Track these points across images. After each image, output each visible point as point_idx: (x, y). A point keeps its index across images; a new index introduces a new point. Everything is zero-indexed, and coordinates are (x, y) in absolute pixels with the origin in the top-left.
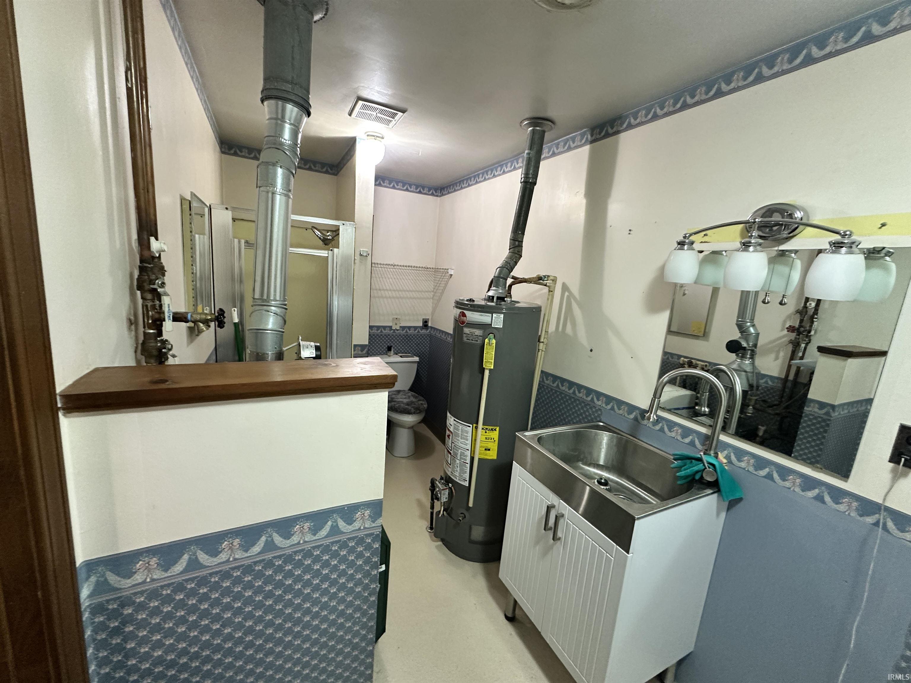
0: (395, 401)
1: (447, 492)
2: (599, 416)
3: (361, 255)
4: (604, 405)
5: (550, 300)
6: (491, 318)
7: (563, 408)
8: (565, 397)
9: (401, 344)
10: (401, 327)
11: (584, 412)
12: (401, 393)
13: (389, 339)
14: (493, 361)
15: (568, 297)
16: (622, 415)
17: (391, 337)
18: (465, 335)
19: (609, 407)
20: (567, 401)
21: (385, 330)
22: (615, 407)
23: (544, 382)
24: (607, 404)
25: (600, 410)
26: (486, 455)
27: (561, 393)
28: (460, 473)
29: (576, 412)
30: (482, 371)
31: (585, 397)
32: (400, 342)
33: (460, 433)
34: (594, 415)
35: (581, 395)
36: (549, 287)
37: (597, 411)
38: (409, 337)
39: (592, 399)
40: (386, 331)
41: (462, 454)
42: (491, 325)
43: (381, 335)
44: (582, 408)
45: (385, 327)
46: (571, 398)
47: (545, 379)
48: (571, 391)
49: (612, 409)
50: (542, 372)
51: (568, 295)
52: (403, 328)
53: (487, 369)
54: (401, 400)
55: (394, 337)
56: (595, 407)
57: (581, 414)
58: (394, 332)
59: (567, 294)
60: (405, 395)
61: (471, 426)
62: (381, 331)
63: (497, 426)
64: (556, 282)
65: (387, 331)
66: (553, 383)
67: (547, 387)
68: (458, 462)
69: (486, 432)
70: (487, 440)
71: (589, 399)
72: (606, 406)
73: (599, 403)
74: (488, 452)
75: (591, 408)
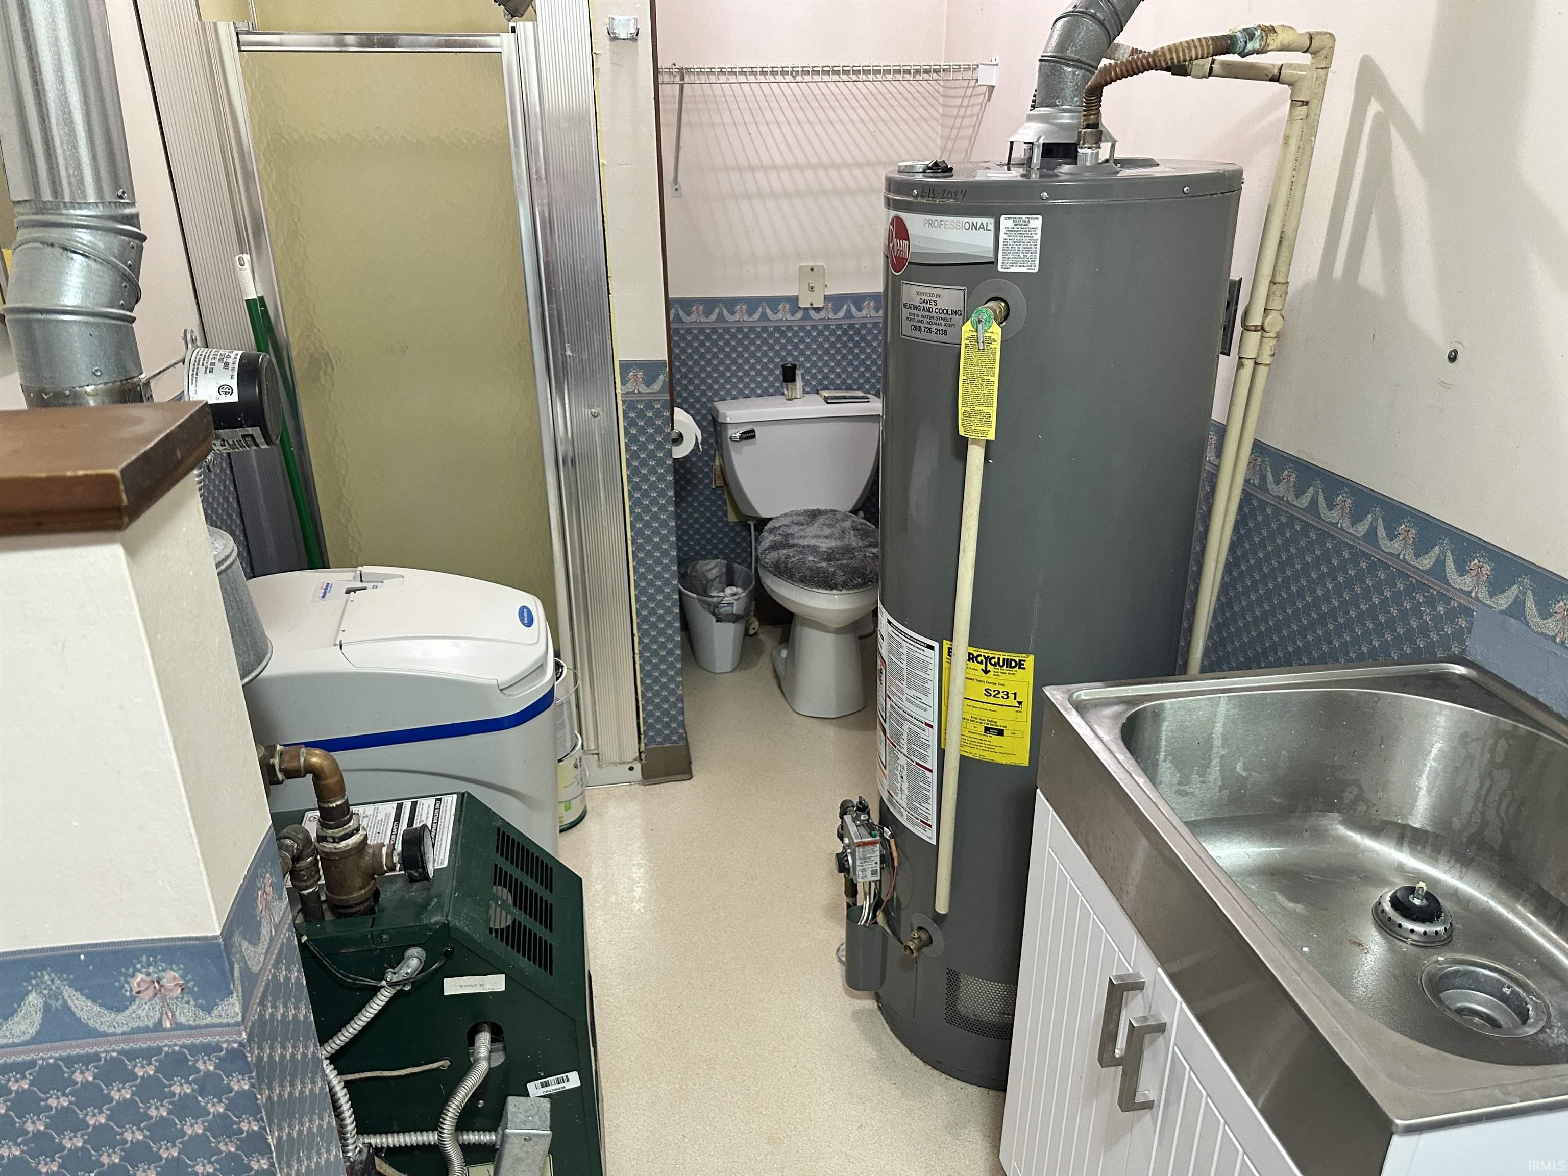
0: (794, 545)
1: (876, 853)
2: (1459, 636)
3: (614, 39)
4: (1483, 594)
5: (1293, 143)
6: (991, 234)
7: (1327, 597)
8: (1338, 552)
9: (832, 358)
10: (827, 298)
11: (1404, 615)
12: (821, 519)
13: (789, 341)
14: (993, 410)
15: (1381, 124)
16: (1553, 639)
17: (796, 334)
18: (905, 313)
19: (1503, 601)
20: (1343, 568)
21: (775, 311)
22: (1530, 604)
23: (1266, 490)
24: (1496, 588)
25: (1467, 611)
26: (990, 748)
27: (1323, 535)
28: (909, 798)
29: (1372, 612)
30: (961, 446)
31: (1409, 556)
32: (827, 352)
33: (904, 666)
34: (1439, 630)
35: (1396, 546)
36: (1290, 84)
37: (1452, 615)
38: (857, 332)
39: (1440, 563)
40: (780, 316)
41: (914, 738)
42: (994, 263)
43: (765, 329)
44: (1397, 599)
45: (774, 302)
46: (1357, 556)
47: (1270, 478)
48: (1361, 529)
49: (1516, 610)
50: (1259, 447)
51: (1378, 115)
52: (836, 301)
53: (976, 442)
54: (813, 542)
55: (808, 334)
56: (1447, 600)
57: (1391, 624)
58: (806, 317)
59: (1374, 107)
60: (830, 526)
61: (936, 645)
62: (764, 316)
63: (1028, 653)
64: (1329, 58)
65: (783, 315)
66: (1297, 496)
67: (1277, 511)
68: (903, 761)
69: (986, 672)
70: (991, 699)
71: (1426, 563)
72: (1492, 595)
73: (1466, 582)
74: (995, 739)
75: (1431, 602)
